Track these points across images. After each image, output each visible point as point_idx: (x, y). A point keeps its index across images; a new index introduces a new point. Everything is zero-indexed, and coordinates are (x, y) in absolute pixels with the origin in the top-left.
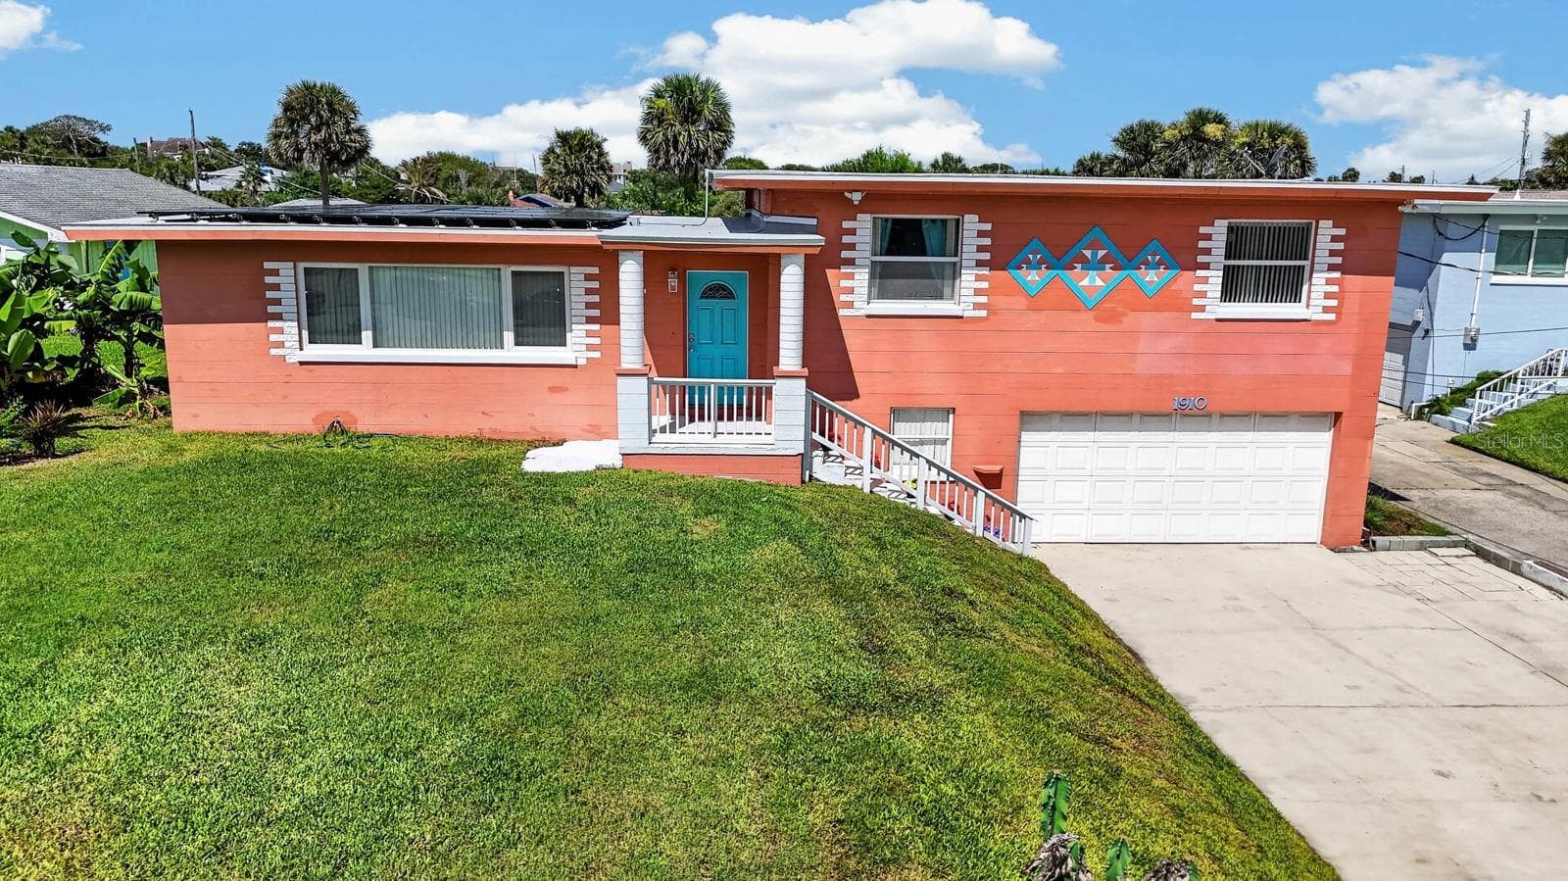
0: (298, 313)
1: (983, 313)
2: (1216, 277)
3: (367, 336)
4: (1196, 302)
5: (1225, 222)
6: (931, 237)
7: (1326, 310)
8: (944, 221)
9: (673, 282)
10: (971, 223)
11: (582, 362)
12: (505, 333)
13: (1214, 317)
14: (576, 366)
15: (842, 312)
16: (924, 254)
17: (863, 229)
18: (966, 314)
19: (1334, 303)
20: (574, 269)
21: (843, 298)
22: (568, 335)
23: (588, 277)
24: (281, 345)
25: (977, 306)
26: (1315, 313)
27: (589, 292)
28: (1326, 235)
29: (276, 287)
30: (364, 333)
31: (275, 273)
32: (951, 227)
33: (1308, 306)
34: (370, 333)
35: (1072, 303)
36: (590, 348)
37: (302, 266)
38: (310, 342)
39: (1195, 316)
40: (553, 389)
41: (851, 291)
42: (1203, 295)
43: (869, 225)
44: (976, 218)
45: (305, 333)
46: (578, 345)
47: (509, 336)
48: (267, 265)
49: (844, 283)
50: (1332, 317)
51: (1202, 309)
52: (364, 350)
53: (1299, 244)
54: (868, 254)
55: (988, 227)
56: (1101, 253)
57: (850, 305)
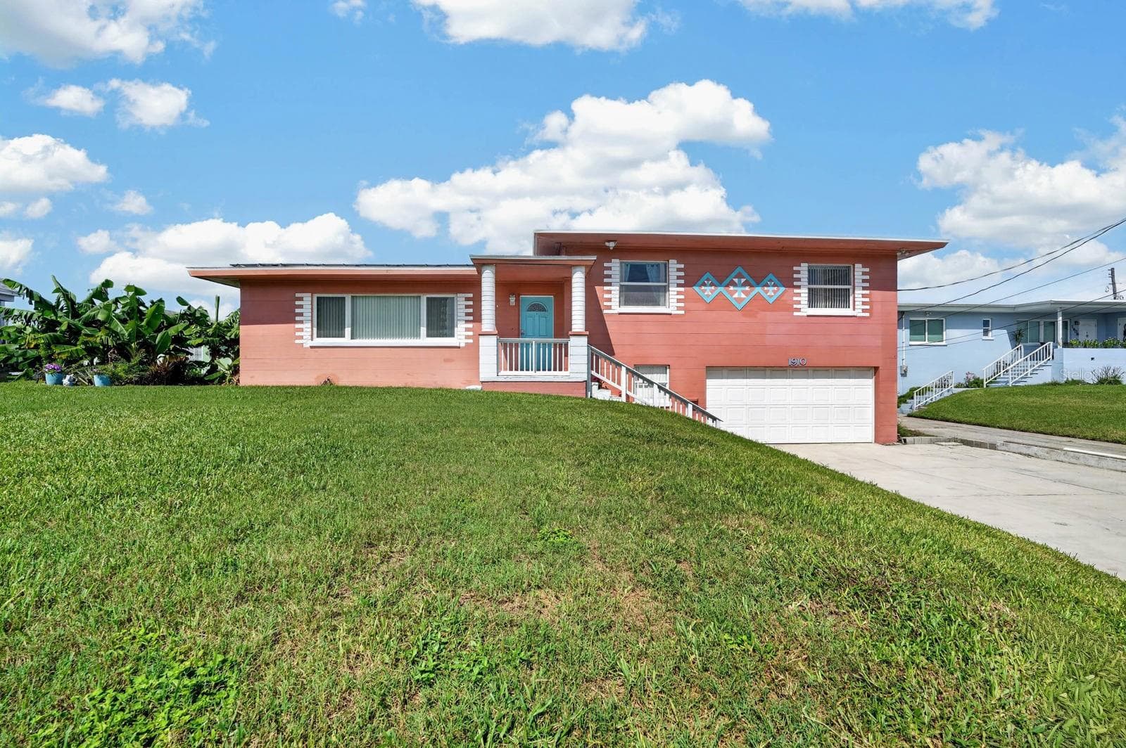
0: (312, 321)
1: (683, 312)
2: (804, 292)
3: (348, 331)
4: (795, 306)
5: (806, 265)
6: (651, 273)
7: (864, 311)
8: (658, 265)
9: (512, 300)
10: (674, 265)
11: (463, 345)
12: (422, 328)
13: (805, 314)
14: (459, 347)
15: (605, 312)
16: (649, 282)
17: (615, 267)
18: (673, 313)
19: (868, 307)
20: (459, 295)
21: (606, 304)
22: (456, 329)
23: (467, 299)
24: (301, 337)
25: (679, 308)
26: (858, 313)
27: (467, 307)
28: (859, 271)
29: (301, 306)
30: (346, 329)
31: (301, 299)
32: (662, 268)
33: (854, 309)
34: (350, 329)
35: (729, 306)
36: (467, 337)
37: (316, 296)
38: (317, 337)
39: (796, 314)
40: (446, 360)
41: (610, 300)
42: (799, 302)
43: (618, 265)
44: (675, 261)
45: (315, 329)
46: (461, 334)
47: (423, 330)
48: (298, 295)
49: (606, 296)
50: (867, 315)
51: (799, 310)
52: (346, 340)
53: (845, 277)
54: (618, 280)
55: (682, 266)
56: (743, 280)
57: (609, 308)
